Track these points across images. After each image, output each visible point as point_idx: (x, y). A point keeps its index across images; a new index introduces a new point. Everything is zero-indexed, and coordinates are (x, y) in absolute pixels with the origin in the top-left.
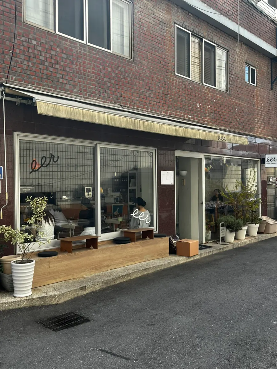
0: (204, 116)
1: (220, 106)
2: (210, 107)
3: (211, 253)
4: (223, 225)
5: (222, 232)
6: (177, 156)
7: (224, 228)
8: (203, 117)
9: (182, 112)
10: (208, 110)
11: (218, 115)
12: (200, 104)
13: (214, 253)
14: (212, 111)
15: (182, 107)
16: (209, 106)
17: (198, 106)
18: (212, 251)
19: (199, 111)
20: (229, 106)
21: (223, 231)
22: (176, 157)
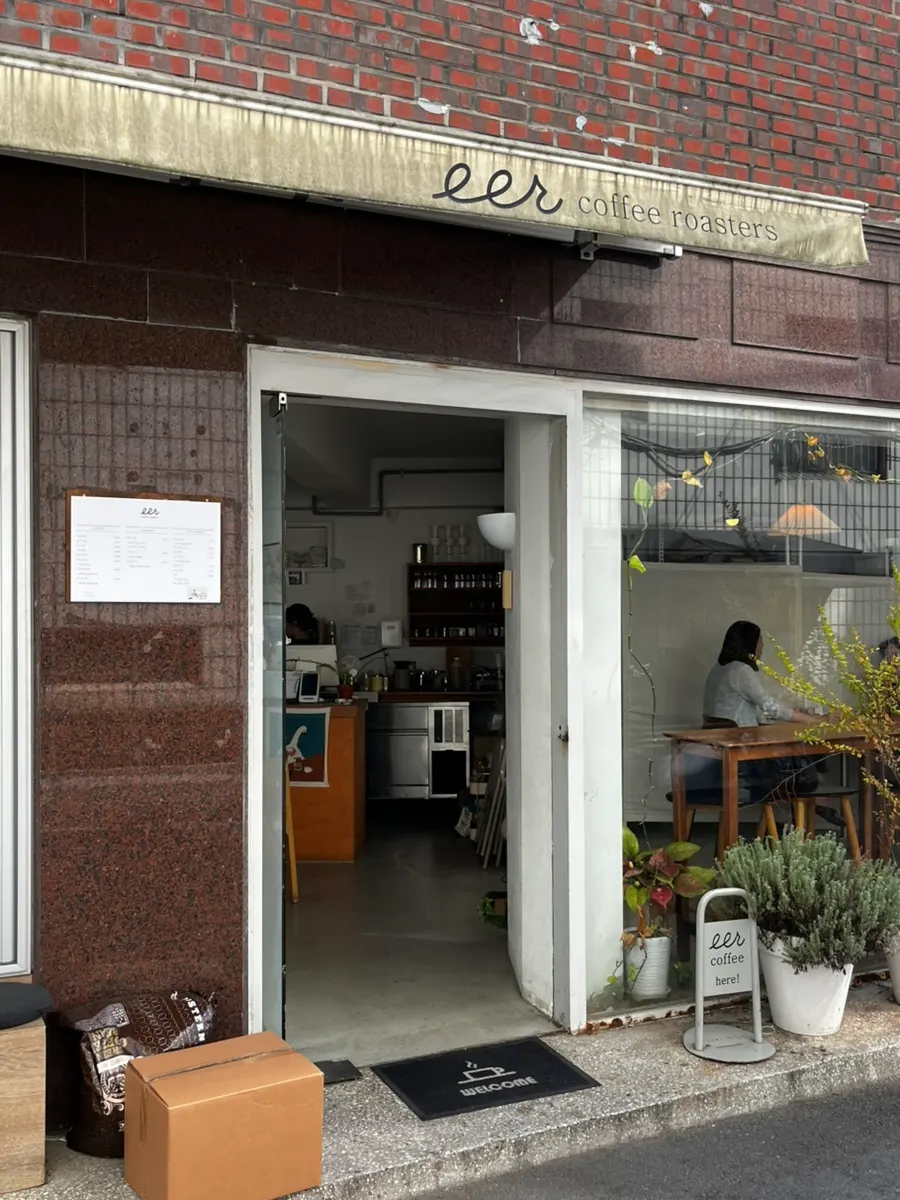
0: (589, 115)
1: (764, 48)
2: (659, 51)
3: (505, 1162)
4: (731, 909)
5: (713, 962)
6: (276, 394)
7: (748, 928)
8: (581, 122)
9: (351, 73)
10: (635, 76)
11: (738, 114)
12: (555, 27)
13: (538, 1158)
14: (675, 82)
15: (352, 35)
16: (653, 47)
17: (533, 41)
18: (520, 1146)
19: (537, 74)
20: (861, 52)
21: (735, 950)
22: (269, 397)
